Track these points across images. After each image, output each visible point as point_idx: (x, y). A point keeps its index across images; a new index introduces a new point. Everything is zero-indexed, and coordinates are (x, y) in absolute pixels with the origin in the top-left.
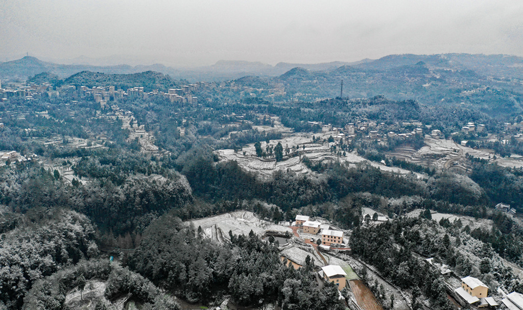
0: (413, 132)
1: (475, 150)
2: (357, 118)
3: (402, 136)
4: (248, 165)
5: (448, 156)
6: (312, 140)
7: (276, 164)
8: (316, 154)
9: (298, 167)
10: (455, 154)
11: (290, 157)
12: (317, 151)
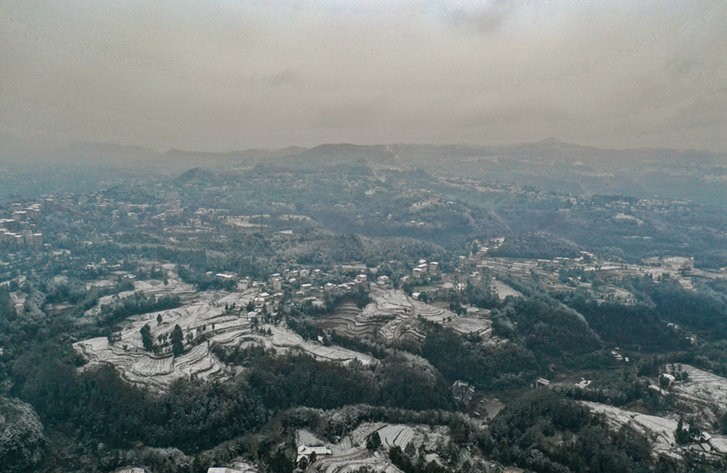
0: (356, 281)
1: (428, 306)
2: (284, 265)
3: (343, 287)
4: (132, 370)
5: (398, 318)
6: (224, 310)
7: (174, 362)
8: (231, 334)
9: (206, 363)
10: (405, 315)
11: (193, 344)
12: (232, 329)
